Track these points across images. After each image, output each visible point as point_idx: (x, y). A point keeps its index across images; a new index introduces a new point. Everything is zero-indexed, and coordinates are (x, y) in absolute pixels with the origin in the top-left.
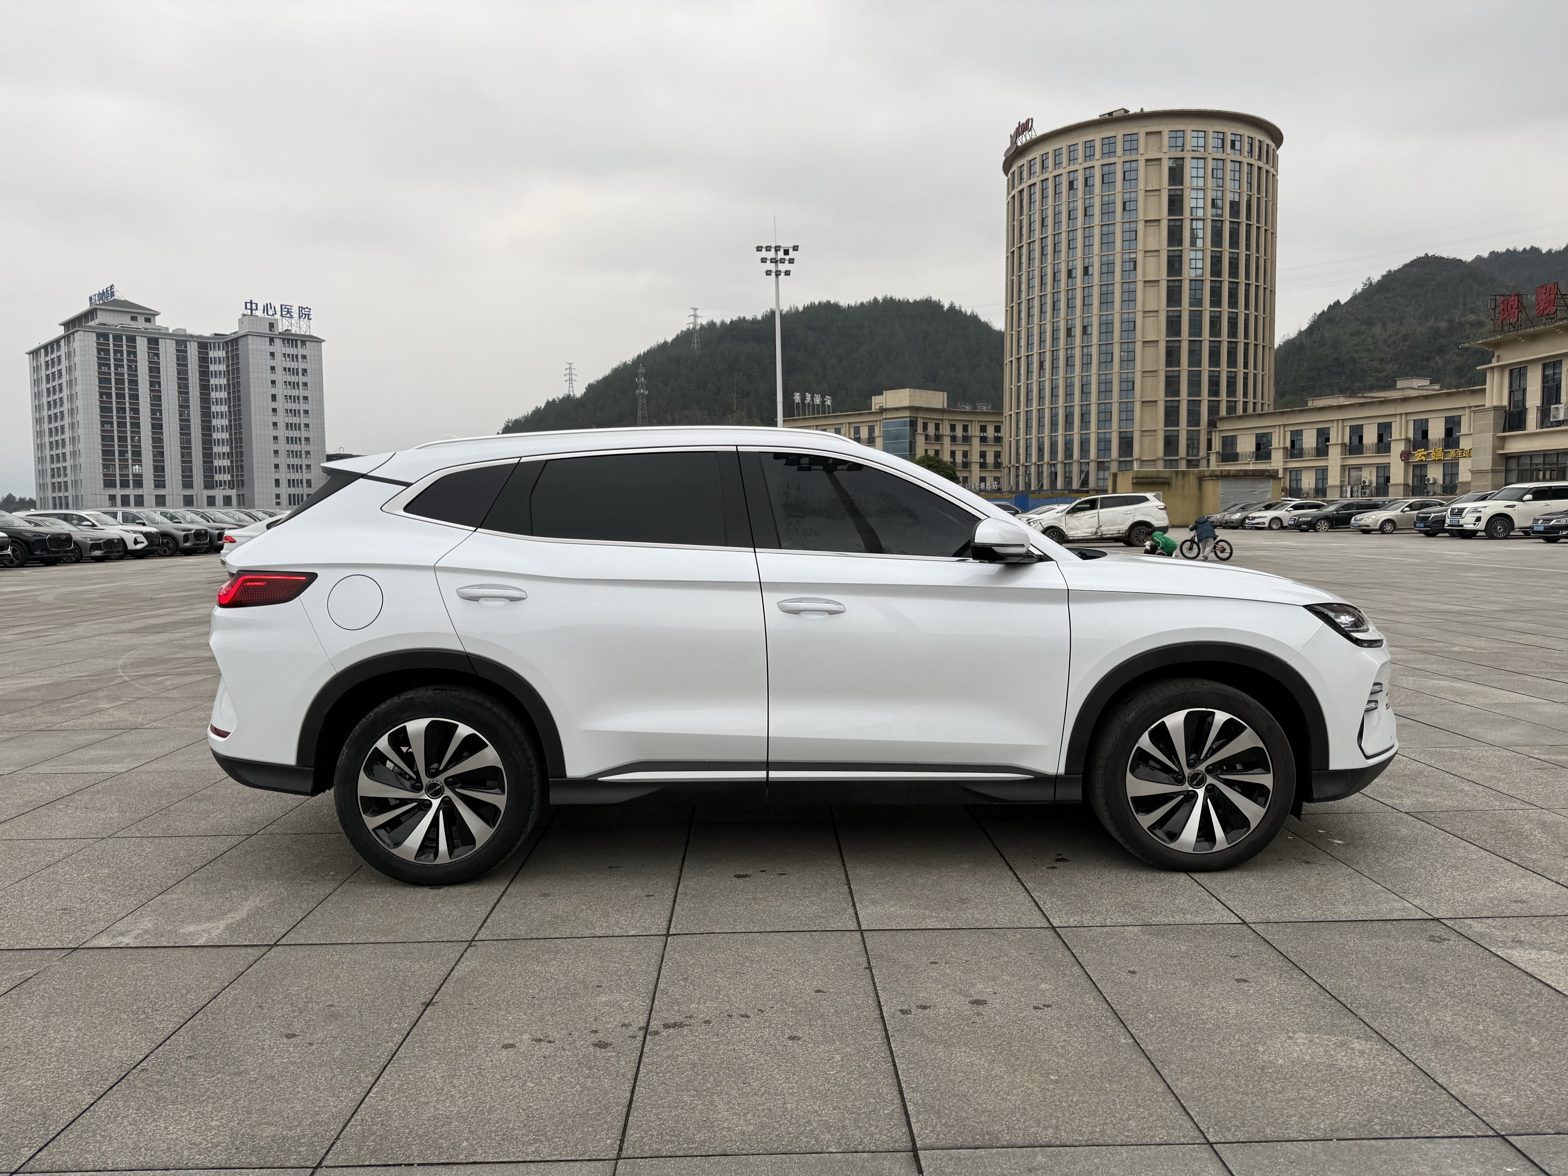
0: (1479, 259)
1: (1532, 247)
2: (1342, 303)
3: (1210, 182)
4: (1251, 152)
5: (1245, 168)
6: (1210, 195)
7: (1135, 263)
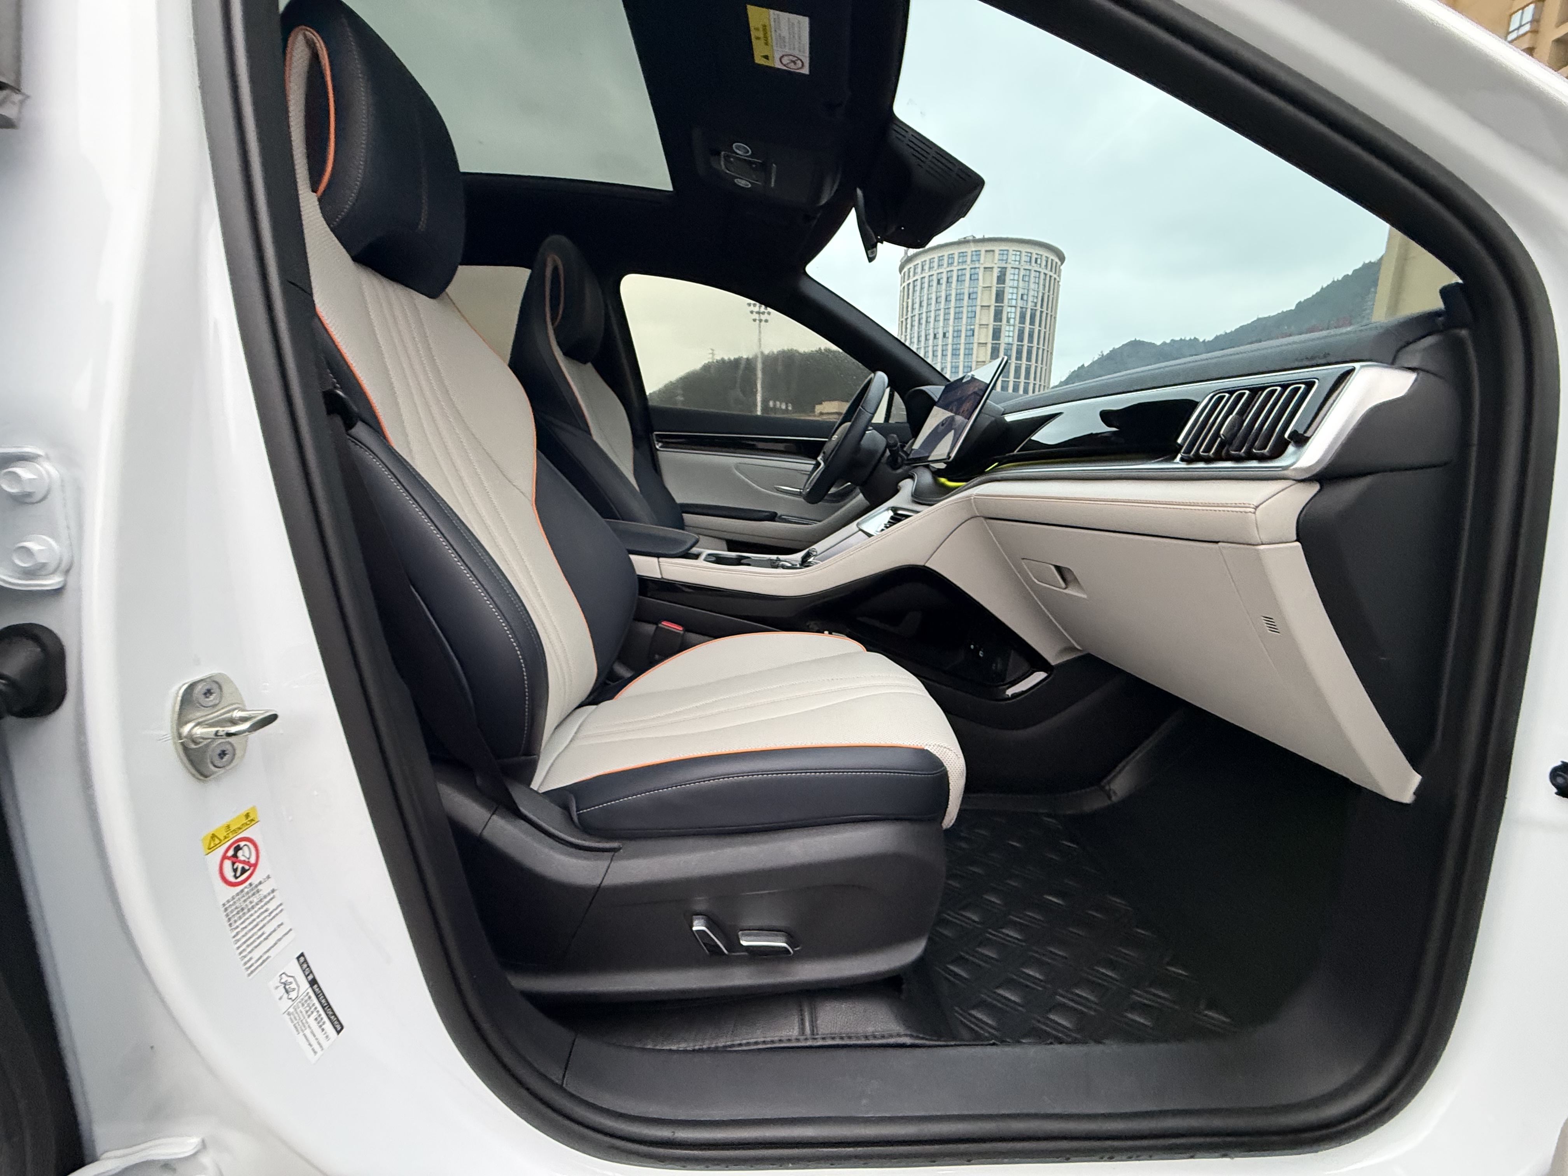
0: (1164, 344)
1: (1195, 338)
2: (1086, 365)
3: (1021, 284)
4: (1046, 266)
5: (1042, 276)
6: (1021, 291)
7: (973, 331)
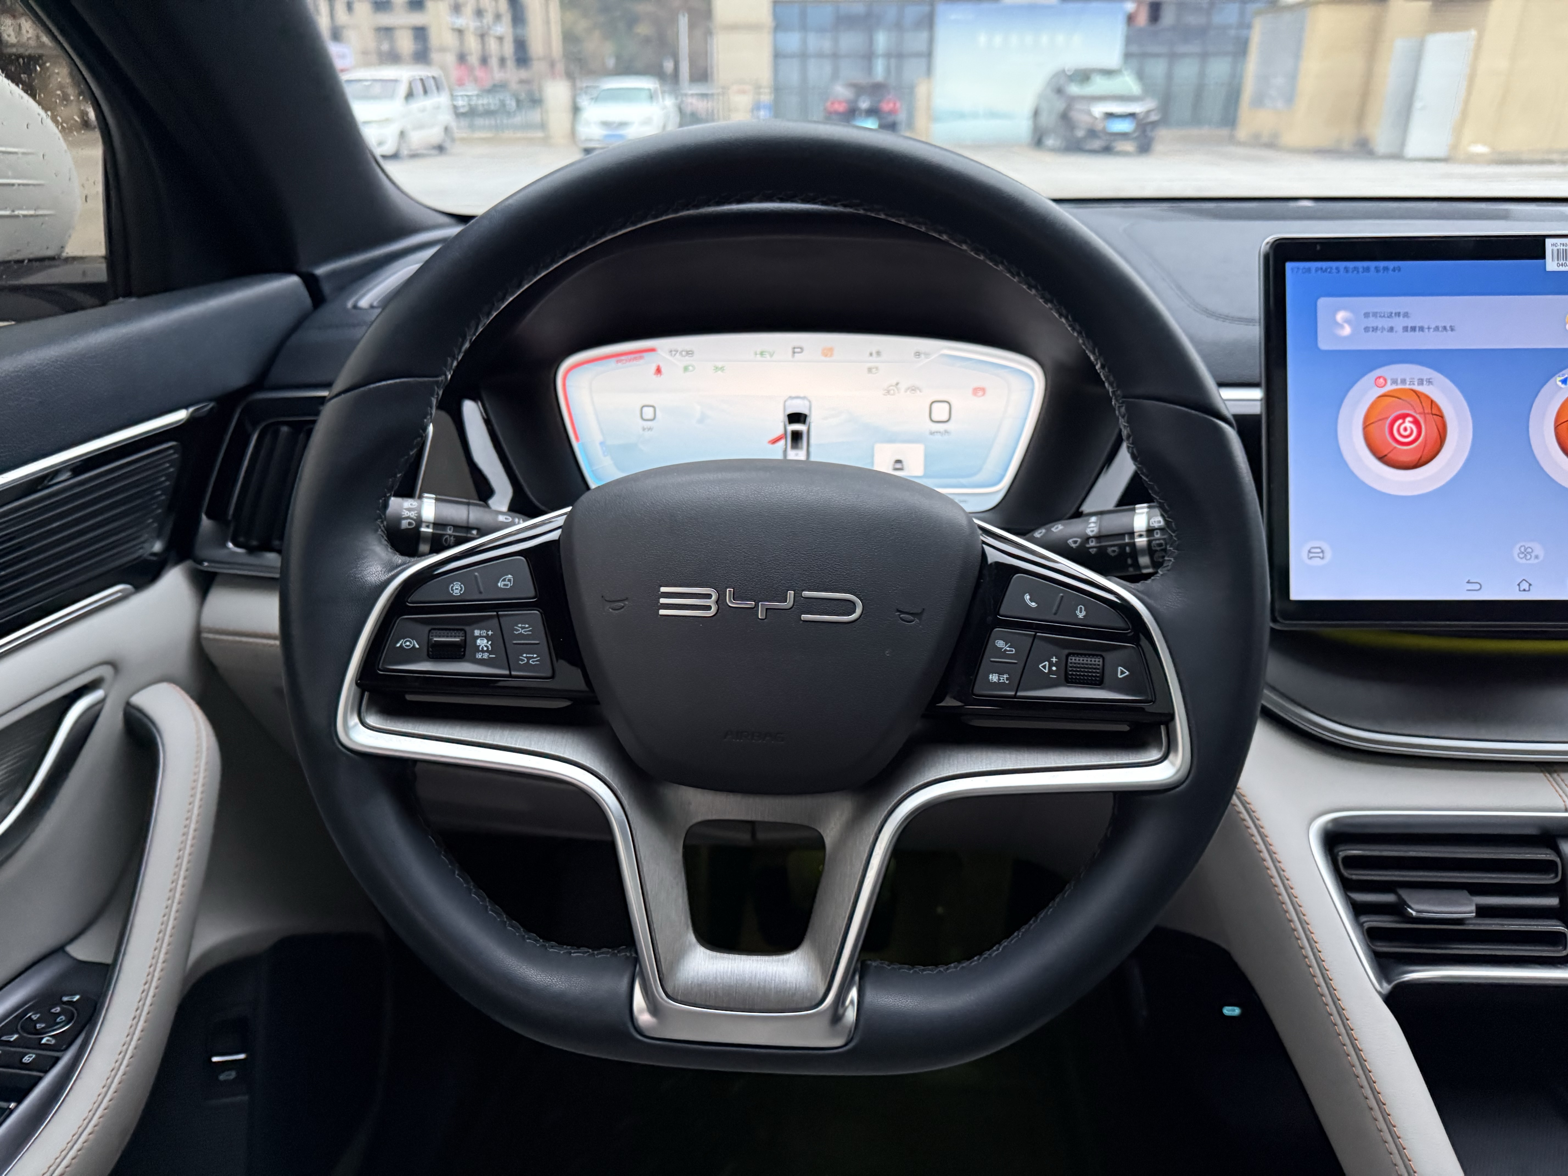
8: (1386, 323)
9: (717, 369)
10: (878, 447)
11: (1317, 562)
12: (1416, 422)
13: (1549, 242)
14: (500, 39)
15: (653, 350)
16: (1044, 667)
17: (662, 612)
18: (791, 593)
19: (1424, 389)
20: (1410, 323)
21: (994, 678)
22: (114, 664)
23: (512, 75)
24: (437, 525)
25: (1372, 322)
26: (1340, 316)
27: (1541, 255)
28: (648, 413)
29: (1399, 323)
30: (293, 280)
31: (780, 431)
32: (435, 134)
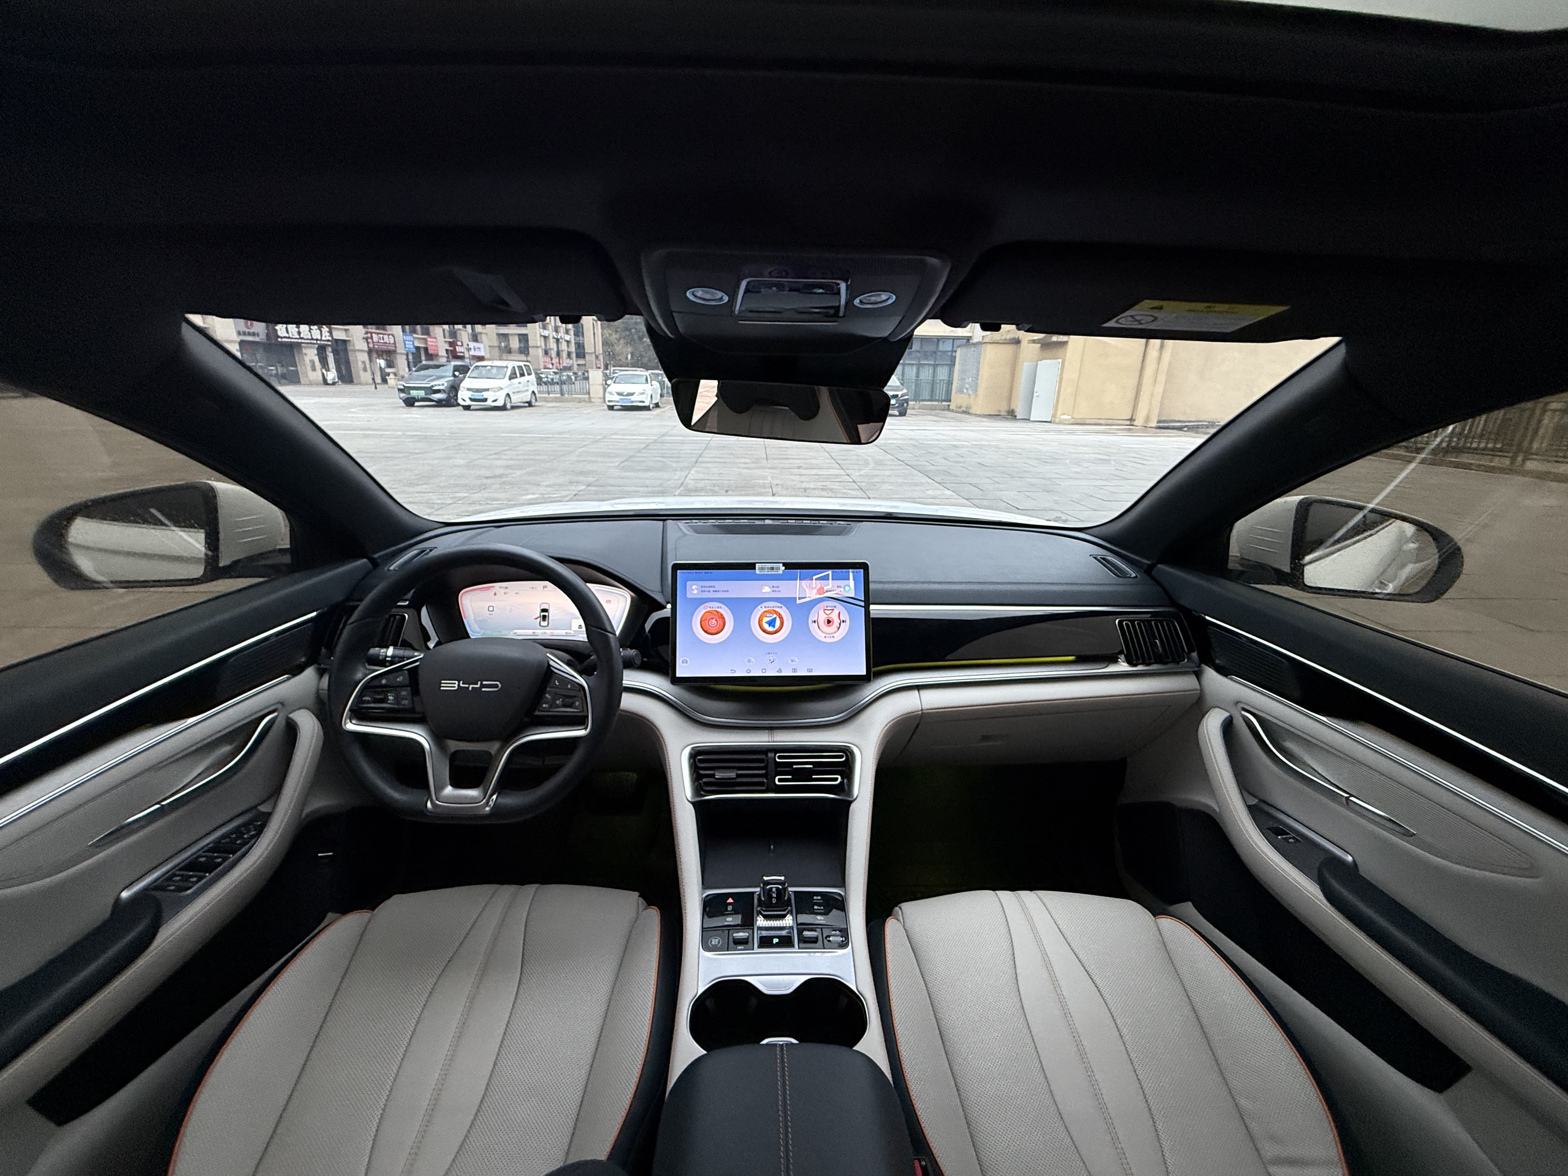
8: (707, 589)
9: (516, 593)
10: (573, 620)
11: (685, 664)
12: (716, 620)
13: (757, 565)
14: (568, 342)
15: (493, 587)
16: (558, 702)
17: (442, 688)
18: (479, 683)
19: (719, 610)
20: (715, 589)
21: (544, 706)
22: (282, 704)
23: (574, 362)
24: (393, 657)
25: (703, 589)
26: (694, 587)
27: (754, 568)
28: (491, 609)
29: (711, 589)
30: (365, 560)
31: (538, 615)
32: (527, 397)
